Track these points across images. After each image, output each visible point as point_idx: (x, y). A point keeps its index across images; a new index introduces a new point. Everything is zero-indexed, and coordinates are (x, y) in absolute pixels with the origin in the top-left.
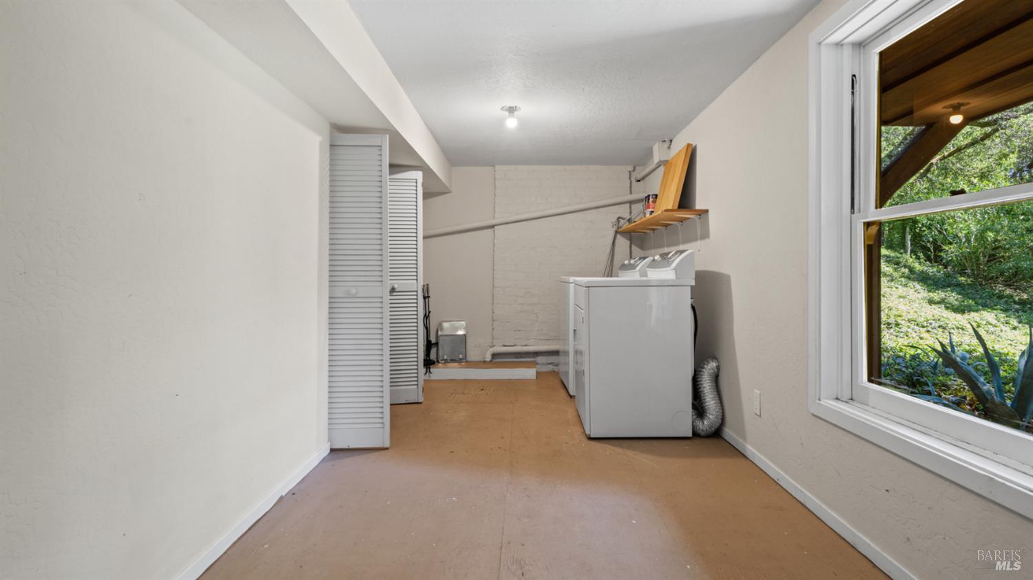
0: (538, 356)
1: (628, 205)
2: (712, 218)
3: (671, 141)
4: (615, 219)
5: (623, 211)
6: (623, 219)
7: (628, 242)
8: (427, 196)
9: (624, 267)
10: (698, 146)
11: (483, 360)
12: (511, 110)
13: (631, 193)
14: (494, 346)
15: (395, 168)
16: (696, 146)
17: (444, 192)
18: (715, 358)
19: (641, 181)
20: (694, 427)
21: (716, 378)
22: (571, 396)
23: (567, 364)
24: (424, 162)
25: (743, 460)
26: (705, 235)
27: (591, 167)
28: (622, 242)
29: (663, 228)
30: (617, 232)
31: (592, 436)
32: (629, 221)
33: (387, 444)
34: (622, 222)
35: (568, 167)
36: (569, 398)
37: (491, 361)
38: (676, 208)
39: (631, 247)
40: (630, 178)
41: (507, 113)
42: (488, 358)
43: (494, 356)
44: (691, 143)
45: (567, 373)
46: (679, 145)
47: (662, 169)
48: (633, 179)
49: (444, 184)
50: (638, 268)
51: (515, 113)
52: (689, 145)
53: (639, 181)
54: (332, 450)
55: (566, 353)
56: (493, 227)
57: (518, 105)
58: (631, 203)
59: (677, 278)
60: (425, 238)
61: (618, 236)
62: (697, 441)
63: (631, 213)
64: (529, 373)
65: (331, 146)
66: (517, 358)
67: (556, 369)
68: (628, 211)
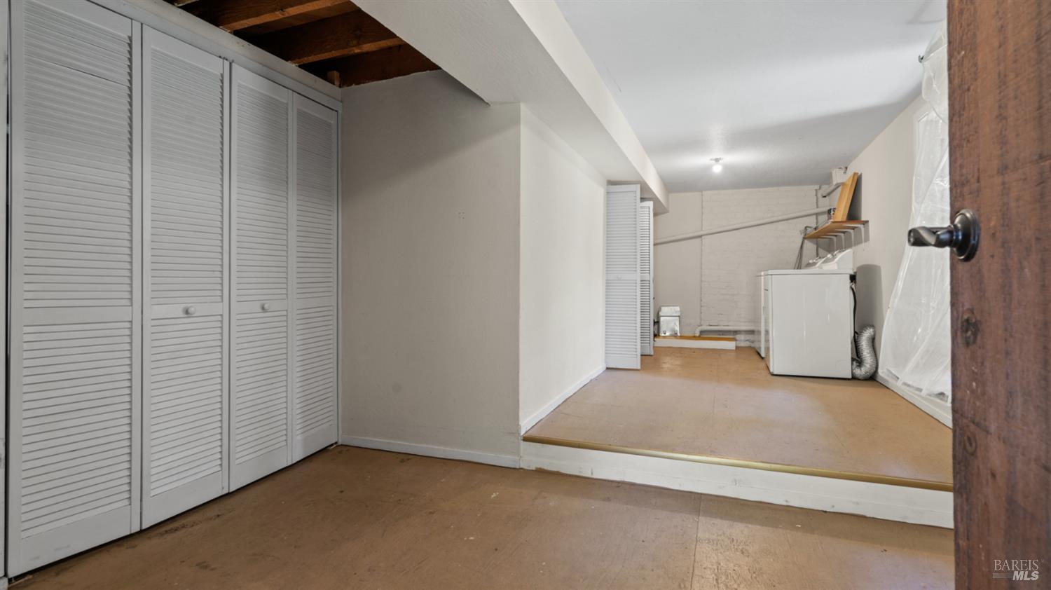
0: (737, 334)
1: (815, 216)
2: (872, 226)
3: (846, 168)
4: (803, 228)
5: (811, 222)
6: (810, 227)
7: (815, 246)
8: (655, 215)
9: (809, 265)
10: (863, 175)
11: (693, 335)
12: (717, 160)
13: (817, 207)
14: (701, 325)
15: (643, 199)
16: (861, 175)
17: (665, 211)
18: (873, 326)
19: (827, 197)
20: (853, 374)
21: (873, 341)
22: (762, 358)
23: (760, 341)
24: (654, 194)
25: (887, 390)
26: (867, 239)
27: (782, 188)
28: (810, 247)
29: (852, 231)
30: (804, 238)
31: (775, 373)
32: (815, 229)
33: (639, 367)
34: (809, 229)
35: (762, 189)
36: (760, 359)
37: (699, 336)
38: (845, 218)
39: (817, 250)
40: (816, 195)
41: (714, 162)
42: (697, 334)
43: (702, 332)
44: (857, 172)
45: (760, 348)
46: (850, 173)
47: (840, 189)
48: (819, 196)
49: (663, 206)
50: (818, 265)
51: (720, 161)
52: (855, 174)
53: (825, 197)
54: (608, 368)
55: (759, 332)
56: (701, 236)
57: (722, 157)
58: (817, 214)
59: (839, 268)
60: (655, 245)
61: (806, 241)
62: (856, 382)
63: (817, 223)
64: (730, 345)
65: (608, 193)
66: (720, 335)
67: (753, 345)
68: (815, 221)
